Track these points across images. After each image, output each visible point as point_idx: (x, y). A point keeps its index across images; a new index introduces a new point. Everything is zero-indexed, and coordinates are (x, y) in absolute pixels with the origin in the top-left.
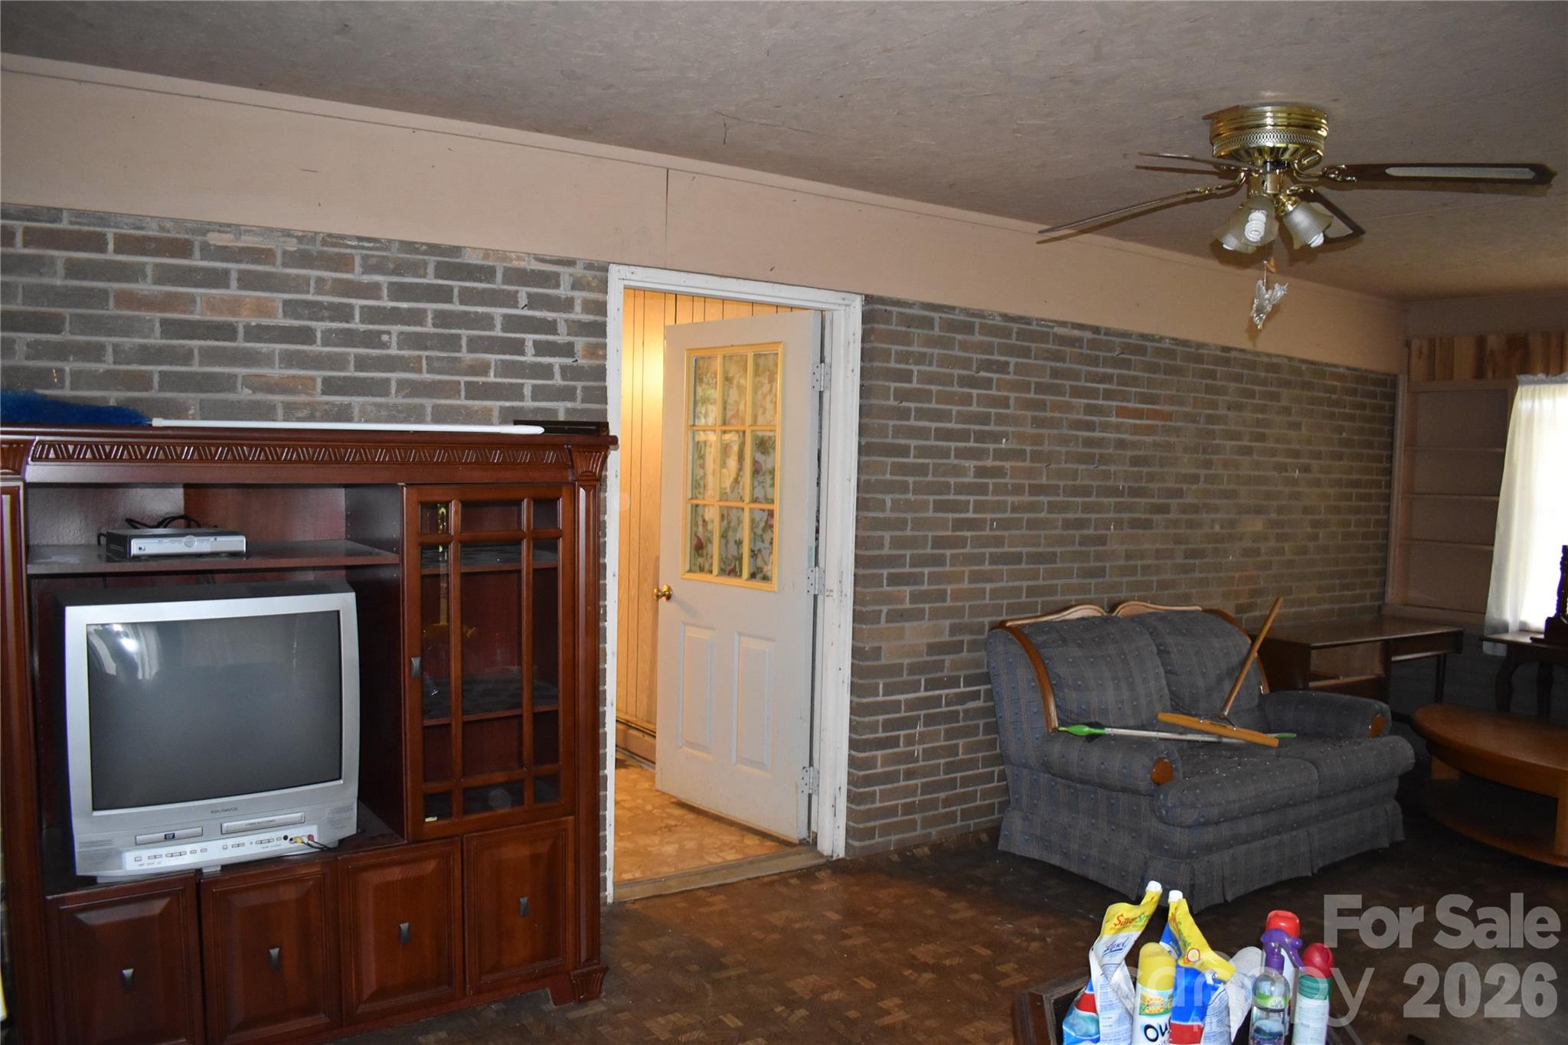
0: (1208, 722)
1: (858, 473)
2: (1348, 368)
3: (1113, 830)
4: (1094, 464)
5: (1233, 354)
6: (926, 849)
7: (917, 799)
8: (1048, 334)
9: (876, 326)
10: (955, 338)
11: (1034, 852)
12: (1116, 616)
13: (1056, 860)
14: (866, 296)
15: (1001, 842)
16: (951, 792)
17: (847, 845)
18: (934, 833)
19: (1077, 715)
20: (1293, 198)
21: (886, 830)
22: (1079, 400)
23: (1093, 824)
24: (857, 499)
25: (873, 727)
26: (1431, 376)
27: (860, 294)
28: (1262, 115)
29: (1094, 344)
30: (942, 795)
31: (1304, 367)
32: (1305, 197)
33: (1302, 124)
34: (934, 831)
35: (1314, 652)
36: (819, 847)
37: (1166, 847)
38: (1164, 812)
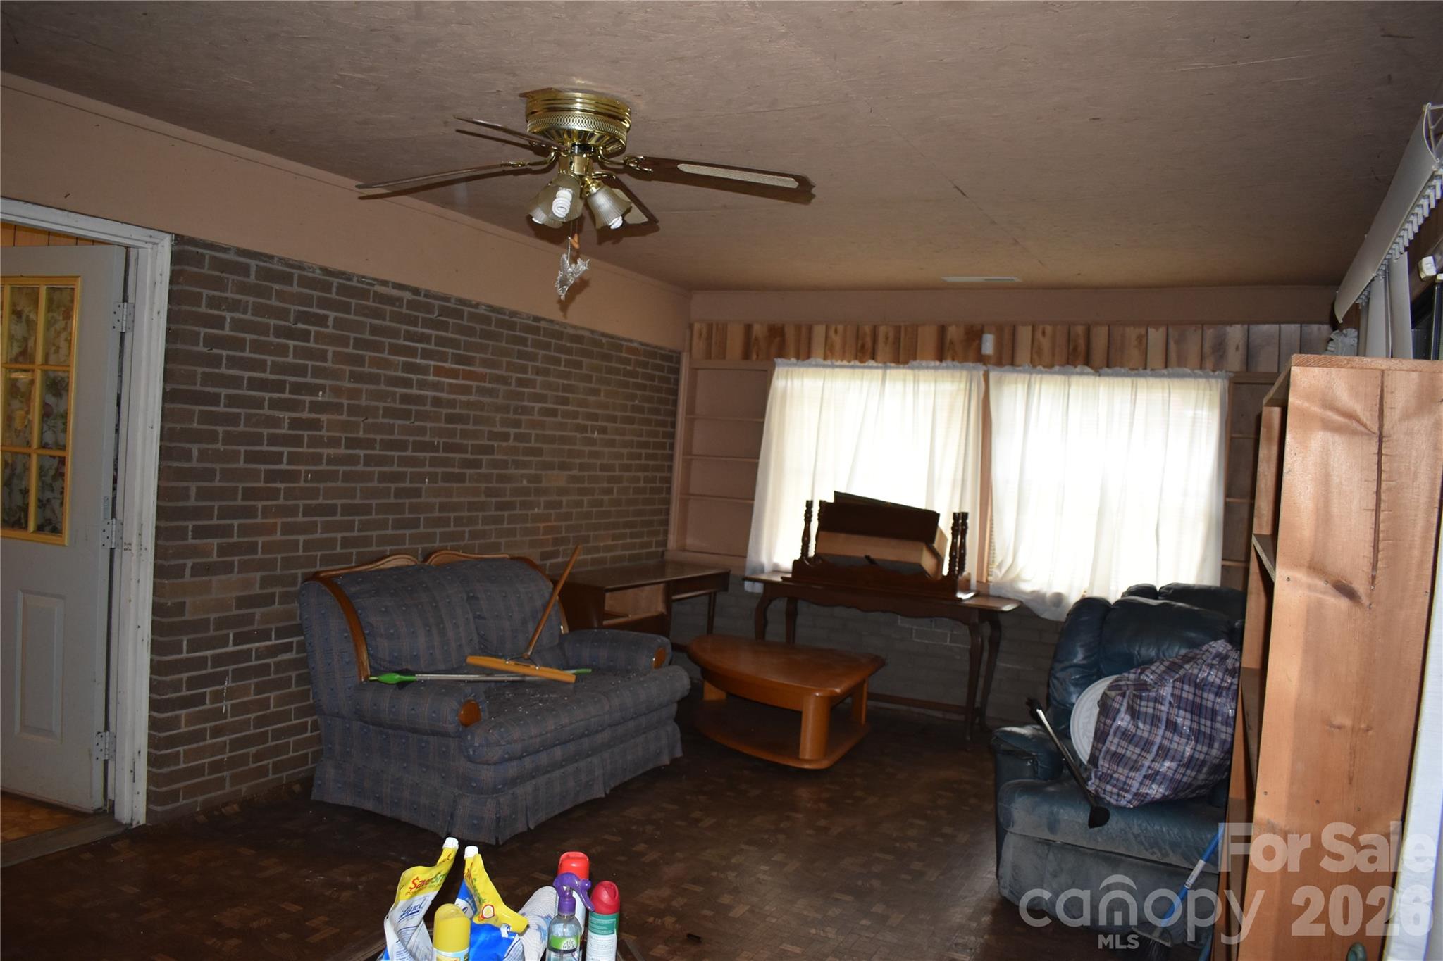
0: (512, 663)
1: (162, 421)
2: (641, 344)
3: (424, 772)
4: (410, 419)
5: (543, 324)
6: (236, 807)
7: (225, 756)
8: (368, 291)
9: (187, 268)
10: (272, 288)
11: (348, 800)
12: (428, 566)
13: (369, 805)
14: (177, 236)
15: (315, 791)
16: (262, 746)
17: (149, 812)
18: (244, 789)
19: (390, 662)
20: (598, 181)
21: (190, 791)
22: (397, 358)
23: (405, 768)
24: (160, 447)
25: (176, 686)
26: (708, 356)
27: (170, 233)
28: (573, 100)
29: (412, 305)
30: (253, 750)
31: (604, 340)
32: (609, 182)
33: (609, 113)
34: (244, 788)
35: (608, 595)
36: (117, 816)
37: (474, 784)
38: (471, 753)
